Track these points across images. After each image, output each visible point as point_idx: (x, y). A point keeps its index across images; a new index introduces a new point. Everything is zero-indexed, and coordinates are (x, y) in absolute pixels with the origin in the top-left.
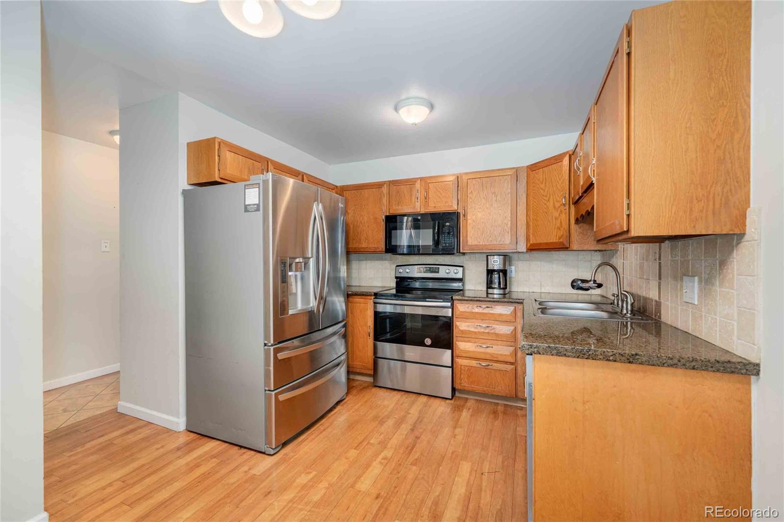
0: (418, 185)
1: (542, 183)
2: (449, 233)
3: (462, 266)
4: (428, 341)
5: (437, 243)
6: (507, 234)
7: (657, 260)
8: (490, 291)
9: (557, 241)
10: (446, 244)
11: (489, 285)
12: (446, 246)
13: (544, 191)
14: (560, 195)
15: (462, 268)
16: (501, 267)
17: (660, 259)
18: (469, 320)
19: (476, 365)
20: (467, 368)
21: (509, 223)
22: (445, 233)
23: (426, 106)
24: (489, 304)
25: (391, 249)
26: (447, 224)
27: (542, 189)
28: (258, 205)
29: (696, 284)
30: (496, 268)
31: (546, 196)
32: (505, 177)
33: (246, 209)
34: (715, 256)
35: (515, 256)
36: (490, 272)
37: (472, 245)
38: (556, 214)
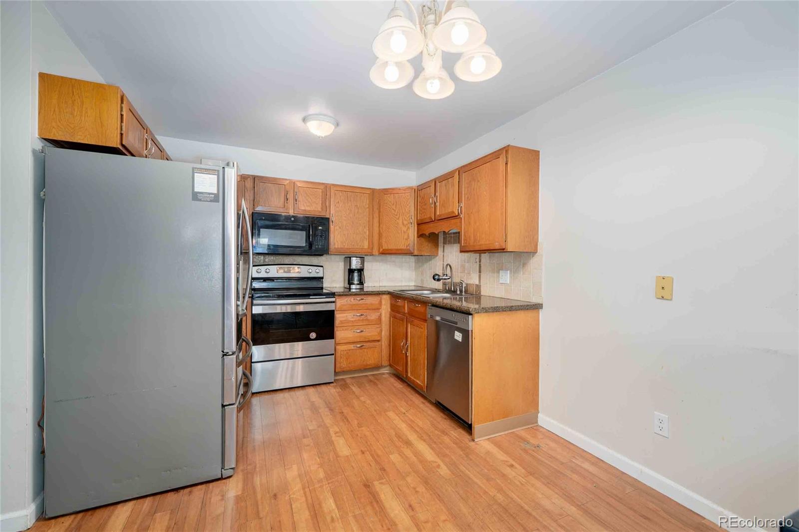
0: (288, 186)
1: (393, 204)
2: (321, 236)
3: (322, 266)
4: (313, 335)
5: (310, 245)
6: (365, 240)
7: (478, 262)
9: (405, 248)
10: (318, 246)
11: (350, 283)
12: (318, 248)
13: (395, 211)
14: (407, 216)
15: (322, 268)
16: (359, 267)
17: (480, 262)
18: (346, 312)
19: (353, 348)
20: (345, 352)
21: (368, 232)
22: (317, 235)
23: (333, 124)
24: (362, 297)
26: (320, 228)
27: (393, 209)
29: (509, 275)
30: (355, 268)
31: (397, 215)
32: (365, 194)
33: (196, 196)
34: (521, 261)
36: (351, 271)
37: (338, 248)
38: (404, 229)
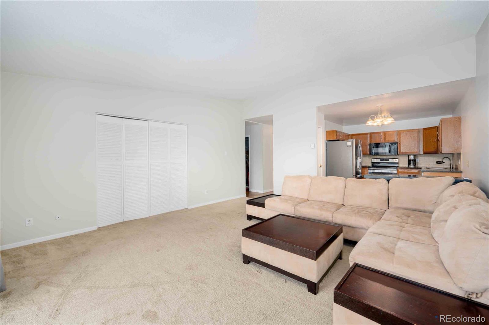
0: (382, 134)
1: (428, 134)
3: (398, 159)
5: (390, 152)
6: (415, 148)
8: (410, 166)
9: (434, 151)
11: (409, 164)
13: (429, 136)
14: (434, 138)
16: (414, 159)
21: (417, 146)
24: (409, 169)
25: (371, 154)
26: (393, 146)
28: (351, 146)
30: (412, 159)
31: (429, 138)
32: (415, 132)
33: (347, 146)
35: (419, 156)
36: (409, 161)
